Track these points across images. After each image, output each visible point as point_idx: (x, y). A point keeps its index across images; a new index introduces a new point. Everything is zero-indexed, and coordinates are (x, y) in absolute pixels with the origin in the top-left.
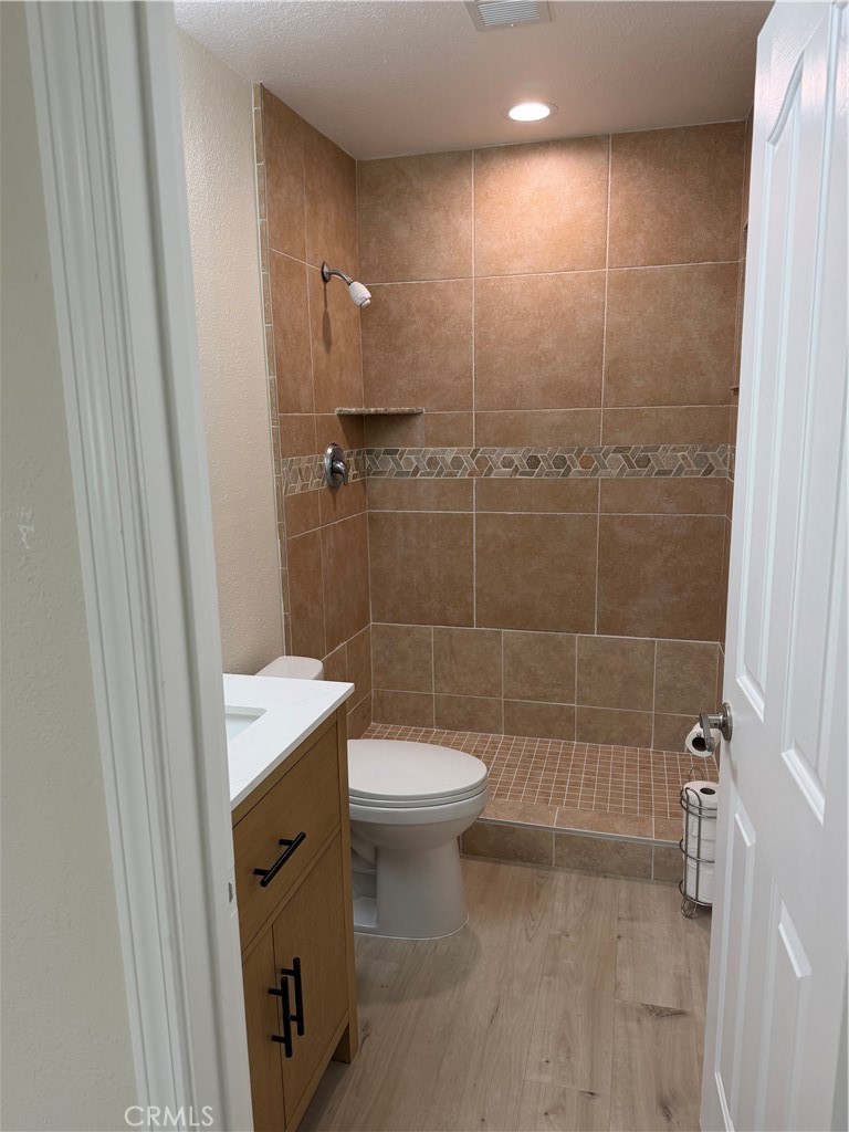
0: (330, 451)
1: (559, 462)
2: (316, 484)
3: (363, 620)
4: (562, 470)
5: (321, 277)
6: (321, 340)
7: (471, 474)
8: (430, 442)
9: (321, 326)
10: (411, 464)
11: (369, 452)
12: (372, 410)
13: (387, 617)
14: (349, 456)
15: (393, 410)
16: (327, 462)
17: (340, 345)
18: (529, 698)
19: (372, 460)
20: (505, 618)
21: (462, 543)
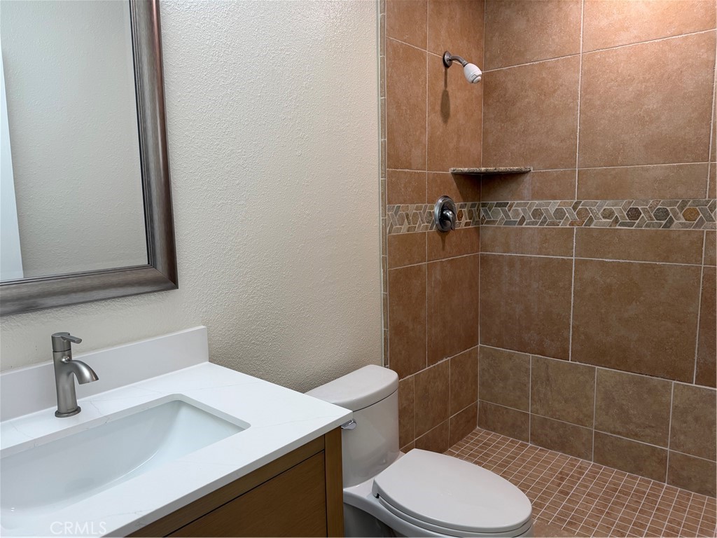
0: (440, 201)
1: (661, 214)
2: (424, 227)
3: (472, 341)
4: (664, 222)
5: (442, 63)
6: (439, 113)
7: (572, 224)
8: (537, 195)
9: (439, 102)
10: (518, 214)
11: (484, 205)
12: (483, 169)
13: (493, 341)
14: (462, 207)
15: (502, 169)
16: (437, 211)
17: (458, 117)
18: (619, 433)
19: (486, 211)
20: (600, 356)
21: (561, 284)
